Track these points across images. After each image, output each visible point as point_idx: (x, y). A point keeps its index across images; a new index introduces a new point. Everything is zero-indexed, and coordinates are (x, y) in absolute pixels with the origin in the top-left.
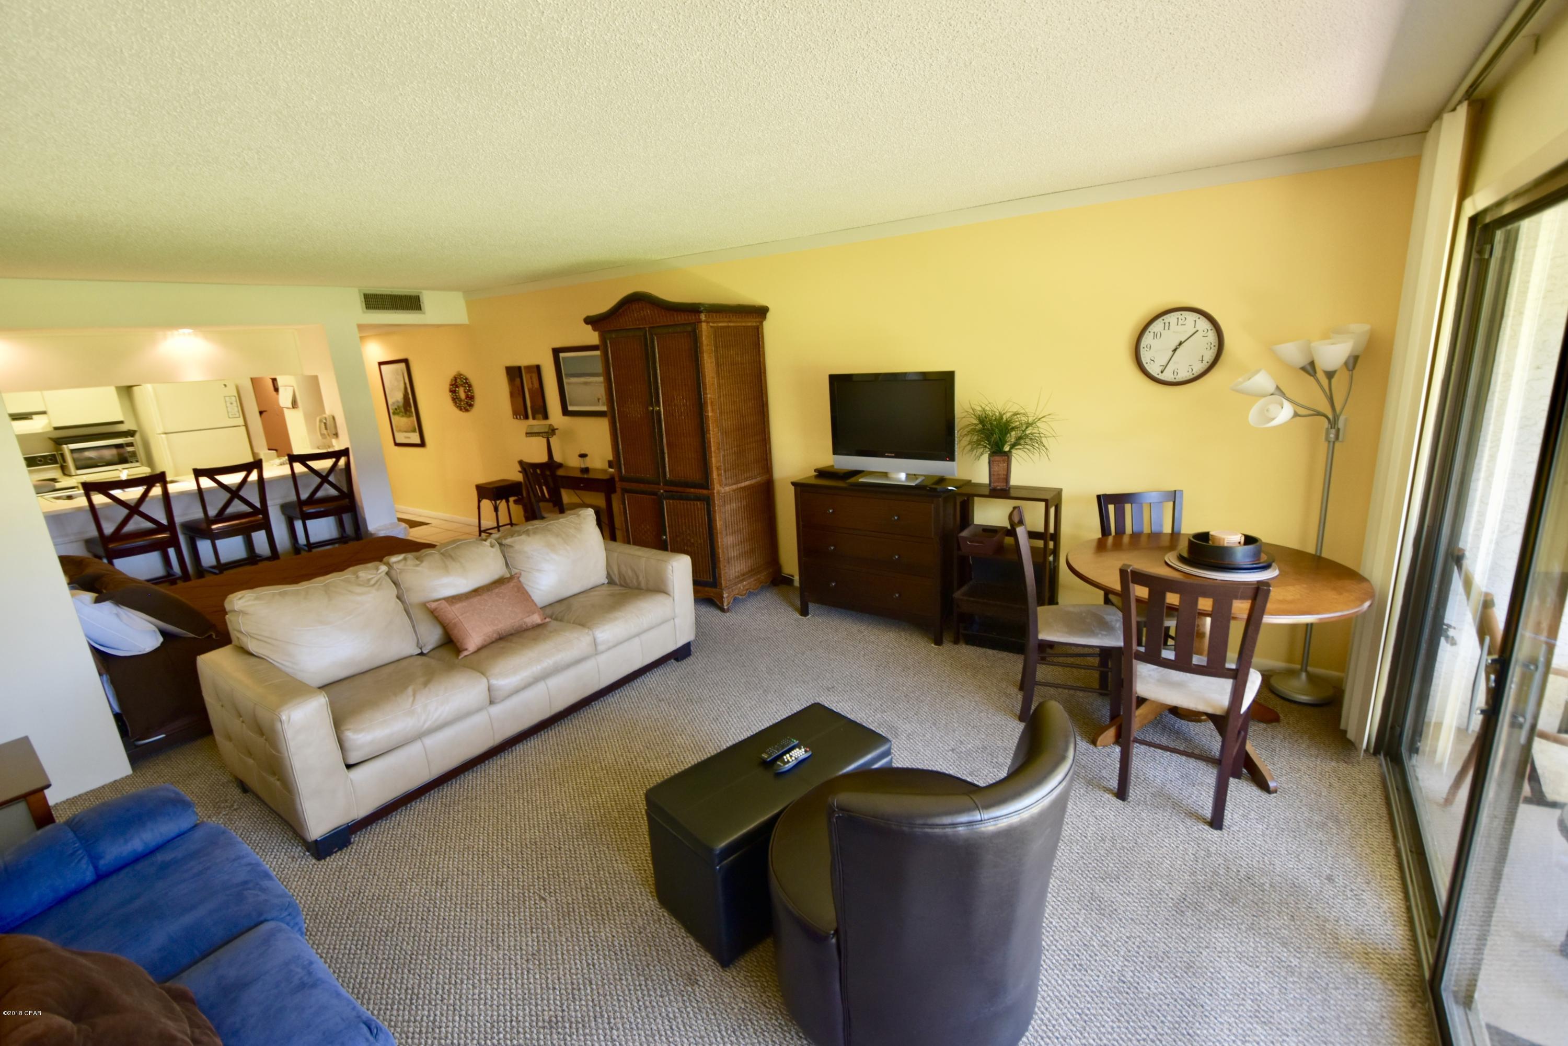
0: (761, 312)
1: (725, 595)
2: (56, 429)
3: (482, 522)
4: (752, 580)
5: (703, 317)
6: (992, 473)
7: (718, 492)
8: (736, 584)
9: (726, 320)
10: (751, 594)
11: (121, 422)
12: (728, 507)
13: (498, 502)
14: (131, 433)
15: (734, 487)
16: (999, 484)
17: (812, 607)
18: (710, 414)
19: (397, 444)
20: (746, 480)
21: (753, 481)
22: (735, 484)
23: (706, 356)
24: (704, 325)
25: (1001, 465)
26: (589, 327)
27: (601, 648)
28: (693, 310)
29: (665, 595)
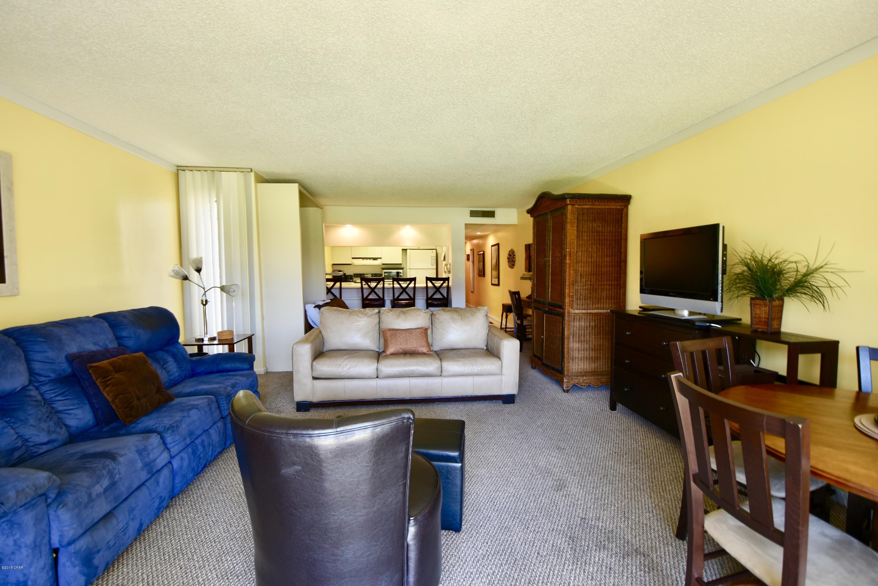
0: (626, 199)
1: (565, 381)
2: (383, 264)
3: (507, 324)
4: (593, 378)
5: (568, 201)
6: (753, 316)
7: (569, 313)
8: (577, 376)
9: (588, 203)
10: (589, 386)
11: (401, 264)
12: (577, 324)
13: (508, 313)
14: (402, 269)
15: (584, 311)
16: (760, 327)
17: (619, 406)
18: (568, 261)
19: (492, 284)
20: (596, 309)
21: (605, 311)
22: (585, 309)
23: (569, 226)
24: (570, 207)
25: (763, 309)
26: (529, 215)
27: (444, 373)
28: (563, 198)
29: (498, 359)
